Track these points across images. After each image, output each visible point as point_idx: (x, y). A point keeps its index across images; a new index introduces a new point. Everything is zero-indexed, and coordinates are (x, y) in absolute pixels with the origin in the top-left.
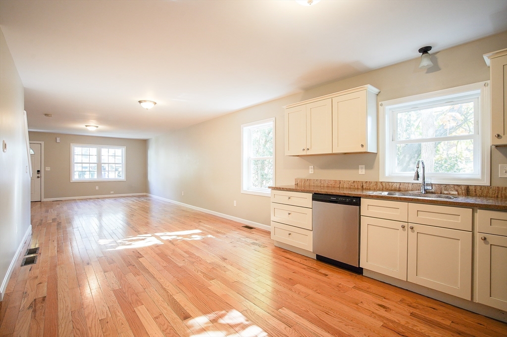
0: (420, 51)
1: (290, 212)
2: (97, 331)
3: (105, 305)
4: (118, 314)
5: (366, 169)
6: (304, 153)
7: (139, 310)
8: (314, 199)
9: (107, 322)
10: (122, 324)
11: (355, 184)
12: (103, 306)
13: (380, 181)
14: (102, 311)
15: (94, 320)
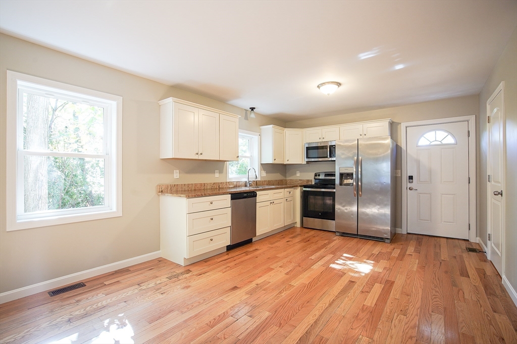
0: (250, 108)
1: (212, 217)
2: (412, 309)
3: (393, 327)
4: (388, 310)
5: (219, 173)
6: (196, 157)
7: (372, 303)
8: (232, 199)
9: (401, 310)
10: (392, 303)
11: (215, 185)
12: (395, 326)
13: (228, 181)
14: (400, 322)
15: (411, 320)
